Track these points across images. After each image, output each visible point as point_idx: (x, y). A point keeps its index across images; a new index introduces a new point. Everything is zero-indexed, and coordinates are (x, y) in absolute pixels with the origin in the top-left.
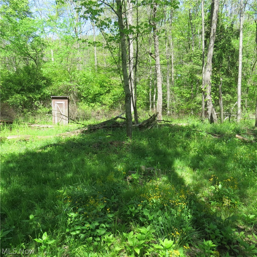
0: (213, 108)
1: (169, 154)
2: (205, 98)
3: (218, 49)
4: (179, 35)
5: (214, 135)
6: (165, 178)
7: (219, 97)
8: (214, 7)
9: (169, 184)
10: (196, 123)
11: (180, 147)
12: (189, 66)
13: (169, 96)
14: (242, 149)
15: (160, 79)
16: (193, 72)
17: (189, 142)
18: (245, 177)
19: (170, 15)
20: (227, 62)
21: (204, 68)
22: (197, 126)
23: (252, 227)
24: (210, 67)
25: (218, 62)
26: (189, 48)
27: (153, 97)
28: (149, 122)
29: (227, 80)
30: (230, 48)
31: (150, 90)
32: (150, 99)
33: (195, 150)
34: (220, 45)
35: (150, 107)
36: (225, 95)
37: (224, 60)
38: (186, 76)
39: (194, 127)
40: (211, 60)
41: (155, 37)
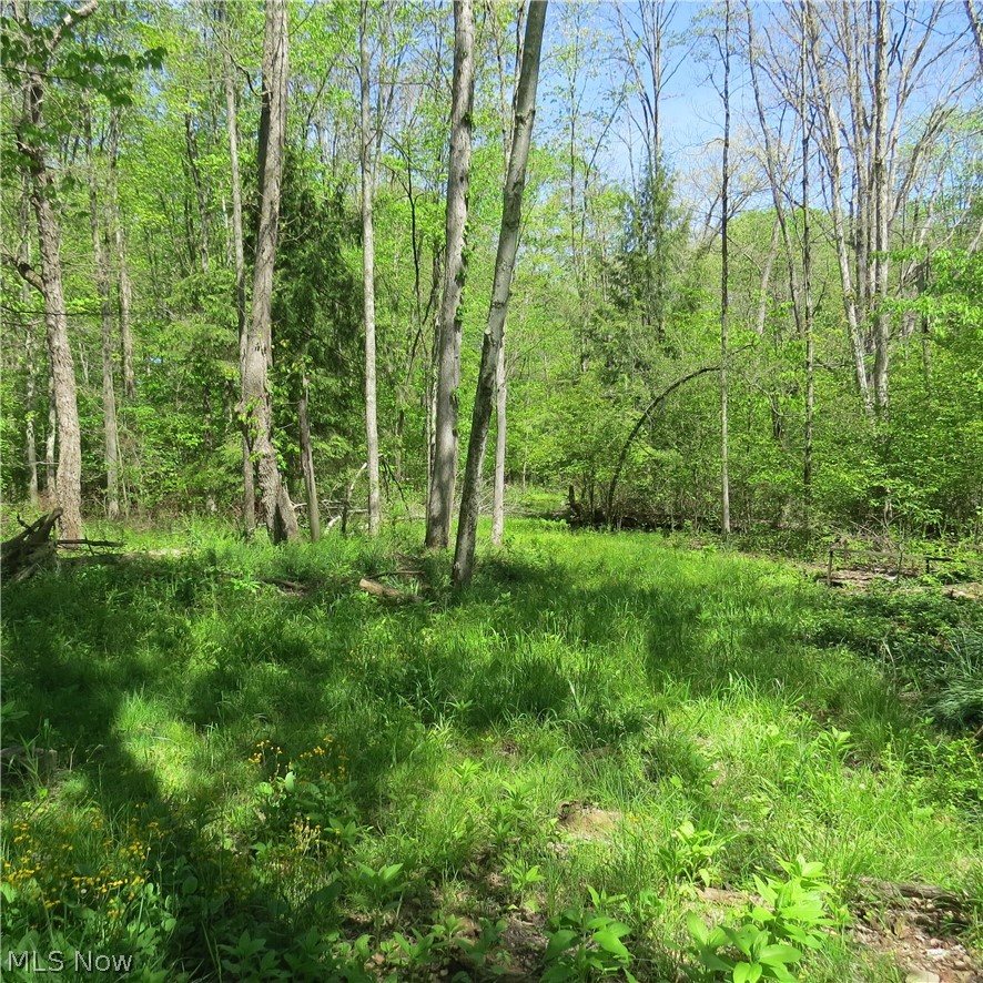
0: (283, 485)
1: (104, 680)
2: (250, 449)
3: (297, 275)
4: (151, 206)
5: (288, 587)
6: (76, 785)
7: (302, 447)
8: (271, 124)
9: (93, 805)
10: (220, 546)
11: (151, 647)
12: (189, 326)
13: (113, 440)
14: (380, 629)
15: (65, 372)
16: (205, 354)
17: (188, 623)
18: (385, 728)
19: (107, 125)
20: (330, 323)
21: (244, 337)
22: (228, 555)
23: (396, 909)
24: (263, 337)
25: (299, 320)
26: (193, 258)
27: (45, 445)
28: (18, 552)
29: (332, 383)
30: (335, 274)
31: (30, 417)
32: (31, 451)
33: (211, 649)
34: (303, 260)
35: (33, 485)
36: (325, 438)
37: (319, 314)
38: (181, 364)
39: (212, 558)
40: (266, 311)
41: (38, 200)
